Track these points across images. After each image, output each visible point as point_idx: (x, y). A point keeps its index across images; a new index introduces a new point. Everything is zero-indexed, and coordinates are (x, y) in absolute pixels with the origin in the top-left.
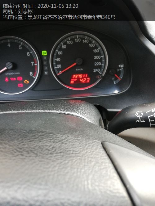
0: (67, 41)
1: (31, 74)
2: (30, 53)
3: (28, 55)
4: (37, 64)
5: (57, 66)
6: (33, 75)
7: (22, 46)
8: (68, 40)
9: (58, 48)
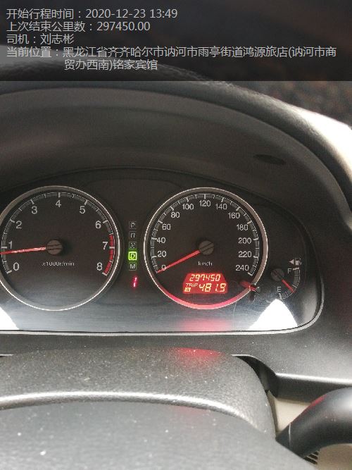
0: (182, 204)
1: (99, 266)
2: (102, 224)
3: (98, 226)
4: (114, 248)
5: (156, 254)
6: (103, 270)
7: (87, 207)
8: (185, 203)
9: (162, 217)
